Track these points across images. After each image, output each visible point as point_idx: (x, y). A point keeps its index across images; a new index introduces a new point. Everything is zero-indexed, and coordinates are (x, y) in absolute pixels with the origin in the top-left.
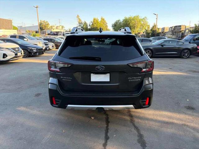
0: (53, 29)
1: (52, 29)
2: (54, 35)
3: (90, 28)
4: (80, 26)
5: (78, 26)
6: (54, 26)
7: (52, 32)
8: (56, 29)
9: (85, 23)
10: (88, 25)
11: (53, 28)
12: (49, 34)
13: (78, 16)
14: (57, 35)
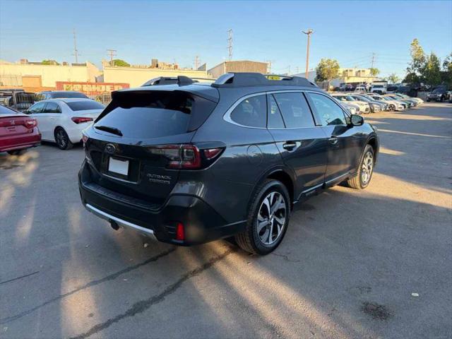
0: (348, 78)
1: (346, 78)
2: (347, 90)
3: (447, 70)
4: (416, 66)
5: (410, 67)
6: (351, 71)
7: (344, 84)
8: (357, 75)
9: (434, 59)
10: (442, 64)
11: (349, 74)
12: (336, 89)
13: (415, 43)
14: (353, 90)
